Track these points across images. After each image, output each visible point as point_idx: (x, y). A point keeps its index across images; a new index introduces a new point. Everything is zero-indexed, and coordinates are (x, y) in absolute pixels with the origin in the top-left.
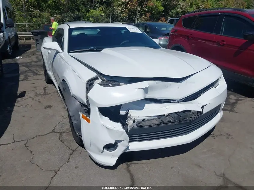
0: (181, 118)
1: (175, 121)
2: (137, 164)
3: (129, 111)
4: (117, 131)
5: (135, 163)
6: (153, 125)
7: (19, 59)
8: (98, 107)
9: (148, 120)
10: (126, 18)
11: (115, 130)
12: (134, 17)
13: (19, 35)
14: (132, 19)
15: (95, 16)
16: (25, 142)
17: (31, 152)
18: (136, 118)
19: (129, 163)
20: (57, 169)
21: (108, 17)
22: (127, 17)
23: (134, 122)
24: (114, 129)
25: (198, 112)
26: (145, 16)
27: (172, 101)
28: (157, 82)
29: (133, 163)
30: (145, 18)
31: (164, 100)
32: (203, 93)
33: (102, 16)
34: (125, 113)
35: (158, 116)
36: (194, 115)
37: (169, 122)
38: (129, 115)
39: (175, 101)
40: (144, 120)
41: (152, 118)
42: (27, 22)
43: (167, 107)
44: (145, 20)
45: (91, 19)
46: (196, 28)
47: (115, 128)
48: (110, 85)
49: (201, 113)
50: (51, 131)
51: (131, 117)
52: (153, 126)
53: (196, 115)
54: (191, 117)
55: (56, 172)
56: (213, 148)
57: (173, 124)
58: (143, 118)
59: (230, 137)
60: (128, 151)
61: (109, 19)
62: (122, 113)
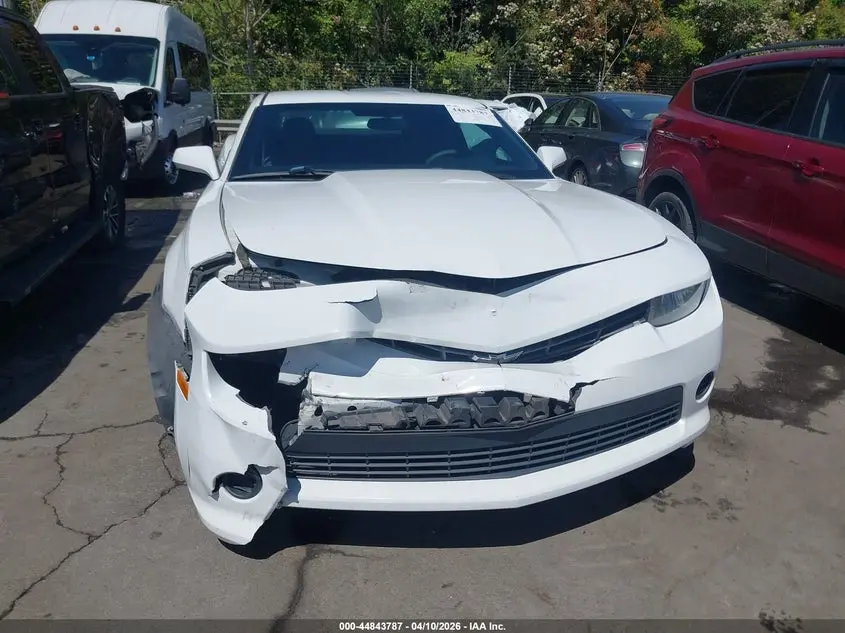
0: (481, 415)
1: (456, 424)
2: (340, 555)
3: (312, 374)
4: (253, 436)
5: (336, 552)
6: (377, 428)
7: (191, 198)
8: (209, 353)
9: (367, 411)
10: (564, 78)
11: (243, 431)
12: (593, 75)
13: (219, 129)
14: (584, 81)
15: (461, 72)
16: (60, 440)
17: (63, 469)
18: (324, 401)
19: (317, 547)
20: (96, 531)
21: (501, 74)
22: (569, 76)
23: (319, 411)
24: (244, 428)
25: (553, 402)
26: (633, 73)
27: (475, 358)
28: (416, 286)
29: (330, 551)
30: (630, 79)
31: (448, 352)
32: (602, 340)
33: (485, 71)
34: (299, 381)
35: (404, 400)
36: (533, 411)
37: (434, 424)
38: (307, 388)
39: (485, 357)
40: (353, 408)
41: (383, 407)
42: (252, 88)
43: (446, 374)
44: (632, 87)
45: (446, 82)
46: (735, 114)
47: (245, 423)
48: (266, 284)
49: (568, 407)
50: (150, 418)
51: (310, 396)
52: (376, 432)
53: (541, 413)
54: (521, 419)
55: (91, 538)
56: (634, 544)
57: (450, 432)
58: (353, 403)
59: (726, 513)
60: (293, 505)
61: (504, 81)
62: (287, 378)
